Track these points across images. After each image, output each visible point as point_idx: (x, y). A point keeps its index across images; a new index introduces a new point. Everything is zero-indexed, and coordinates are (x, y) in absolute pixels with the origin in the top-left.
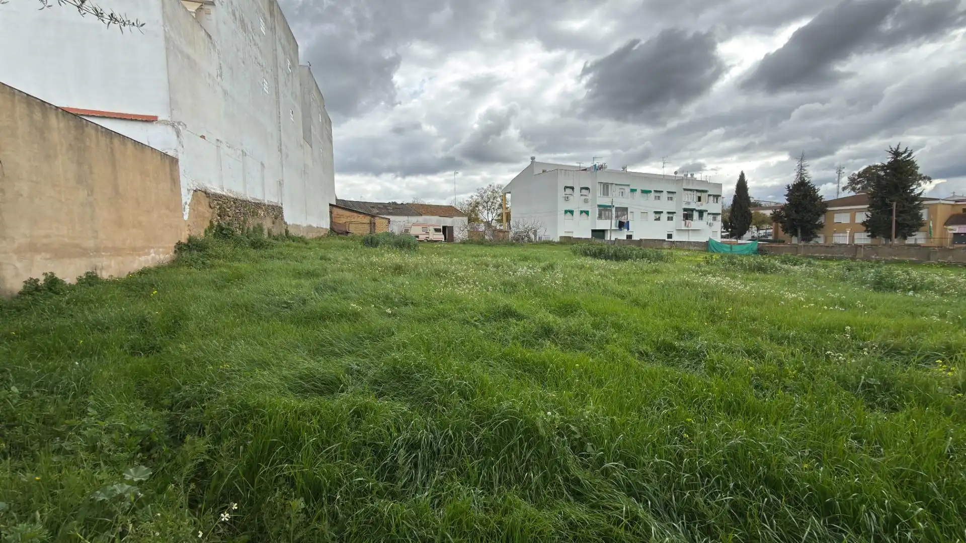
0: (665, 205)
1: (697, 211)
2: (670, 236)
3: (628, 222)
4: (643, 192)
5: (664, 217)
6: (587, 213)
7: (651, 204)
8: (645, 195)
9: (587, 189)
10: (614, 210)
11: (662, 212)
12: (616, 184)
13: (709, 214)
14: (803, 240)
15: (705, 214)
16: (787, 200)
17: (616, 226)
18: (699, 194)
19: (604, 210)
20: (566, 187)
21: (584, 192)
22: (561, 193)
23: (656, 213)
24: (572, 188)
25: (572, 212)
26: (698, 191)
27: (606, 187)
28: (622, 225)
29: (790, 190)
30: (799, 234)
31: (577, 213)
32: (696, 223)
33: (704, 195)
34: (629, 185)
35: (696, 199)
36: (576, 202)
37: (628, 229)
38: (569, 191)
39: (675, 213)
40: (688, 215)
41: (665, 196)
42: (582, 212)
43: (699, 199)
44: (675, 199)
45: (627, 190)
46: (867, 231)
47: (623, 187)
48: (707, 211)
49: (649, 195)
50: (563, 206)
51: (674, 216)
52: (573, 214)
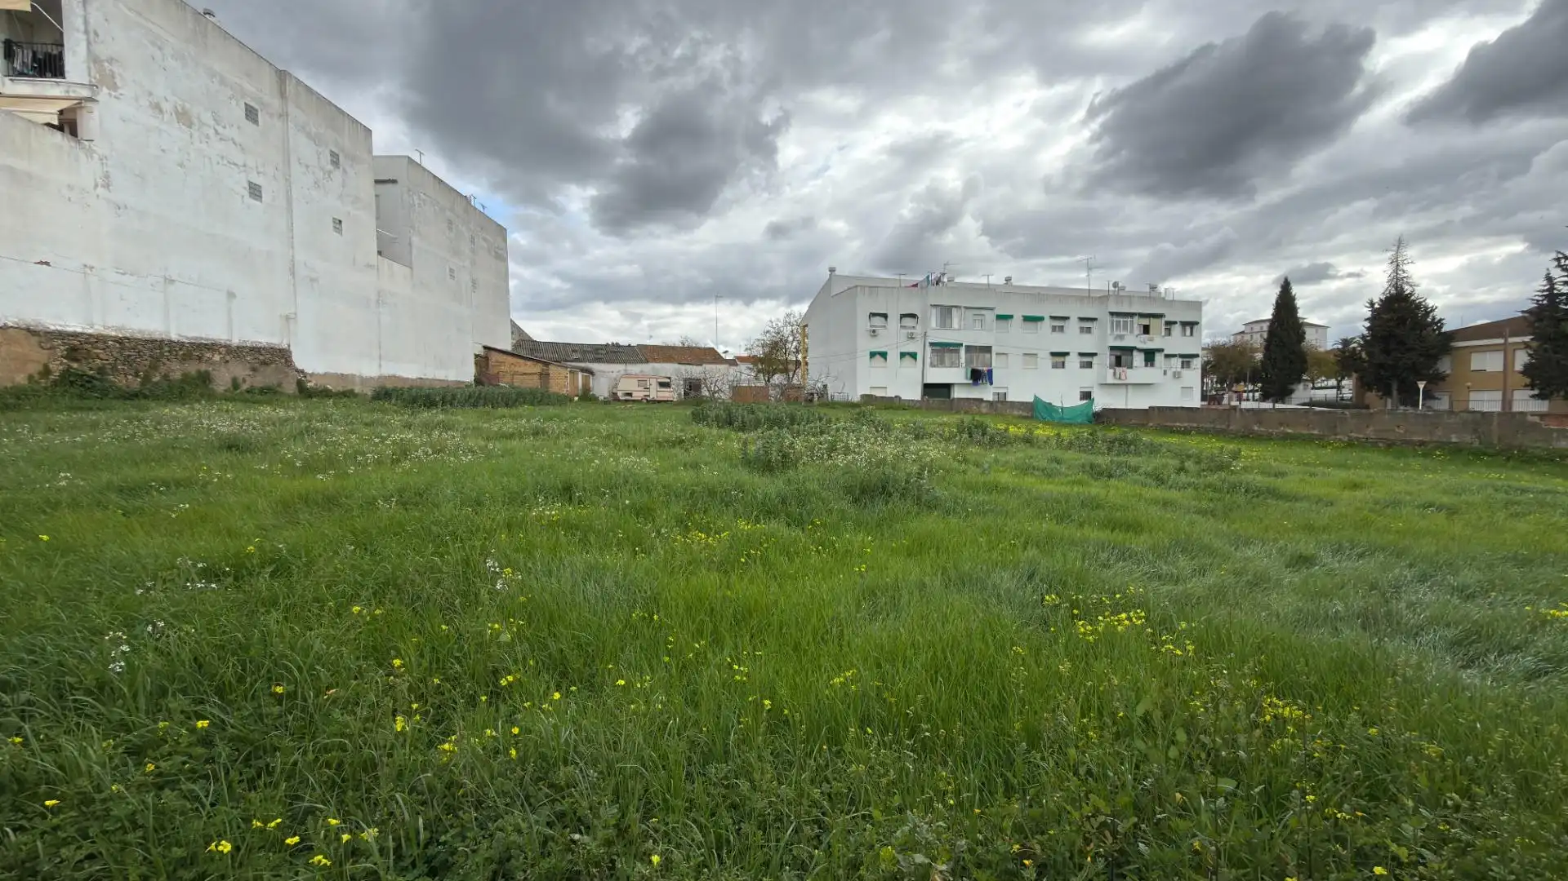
0: (1073, 341)
1: (1140, 350)
2: (1086, 395)
3: (990, 372)
4: (1027, 319)
5: (1073, 362)
6: (913, 356)
7: (1046, 340)
8: (1030, 325)
9: (913, 316)
10: (963, 351)
11: (1067, 354)
12: (966, 308)
13: (1167, 356)
14: (1404, 403)
15: (1159, 358)
16: (1368, 329)
17: (967, 378)
18: (1145, 322)
19: (943, 351)
20: (873, 315)
21: (908, 322)
22: (863, 324)
23: (1053, 354)
24: (885, 316)
25: (884, 355)
26: (1142, 315)
27: (946, 312)
28: (977, 376)
29: (1374, 311)
30: (1395, 393)
31: (893, 356)
32: (1138, 371)
33: (1154, 324)
34: (992, 309)
35: (1137, 330)
36: (892, 337)
37: (991, 383)
38: (878, 321)
39: (1095, 354)
40: (1121, 356)
41: (1073, 326)
42: (903, 355)
43: (1146, 330)
44: (1095, 331)
45: (990, 317)
46: (1532, 386)
47: (983, 312)
48: (1161, 350)
49: (1039, 323)
50: (866, 345)
51: (1095, 360)
52: (886, 359)
